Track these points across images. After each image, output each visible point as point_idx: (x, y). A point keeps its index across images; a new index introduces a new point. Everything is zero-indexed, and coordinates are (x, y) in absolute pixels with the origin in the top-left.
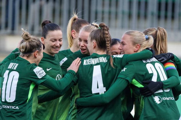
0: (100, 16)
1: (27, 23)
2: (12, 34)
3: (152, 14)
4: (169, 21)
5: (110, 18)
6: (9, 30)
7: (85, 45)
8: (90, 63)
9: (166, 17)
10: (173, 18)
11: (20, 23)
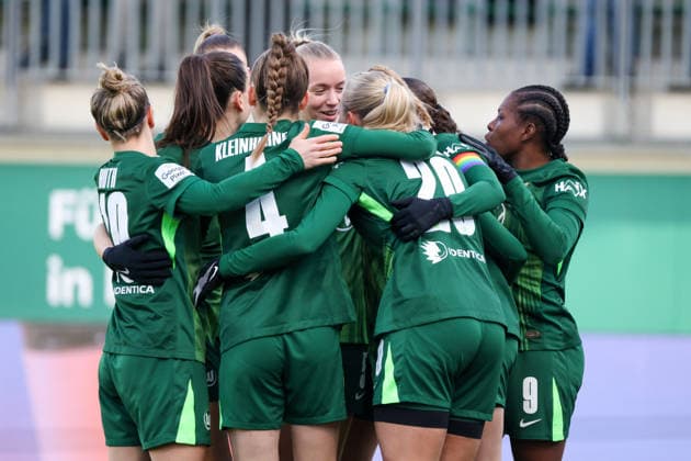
0: (318, 18)
1: (103, 45)
2: (62, 79)
3: (472, 11)
4: (521, 30)
6: (52, 68)
8: (233, 150)
11: (84, 46)
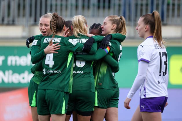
3: (94, 5)
5: (61, 10)
7: (45, 28)
8: (48, 41)
9: (104, 7)
10: (109, 7)
